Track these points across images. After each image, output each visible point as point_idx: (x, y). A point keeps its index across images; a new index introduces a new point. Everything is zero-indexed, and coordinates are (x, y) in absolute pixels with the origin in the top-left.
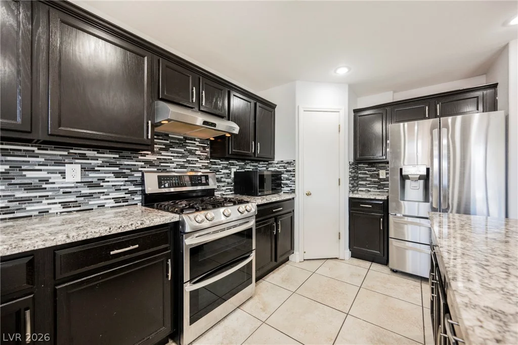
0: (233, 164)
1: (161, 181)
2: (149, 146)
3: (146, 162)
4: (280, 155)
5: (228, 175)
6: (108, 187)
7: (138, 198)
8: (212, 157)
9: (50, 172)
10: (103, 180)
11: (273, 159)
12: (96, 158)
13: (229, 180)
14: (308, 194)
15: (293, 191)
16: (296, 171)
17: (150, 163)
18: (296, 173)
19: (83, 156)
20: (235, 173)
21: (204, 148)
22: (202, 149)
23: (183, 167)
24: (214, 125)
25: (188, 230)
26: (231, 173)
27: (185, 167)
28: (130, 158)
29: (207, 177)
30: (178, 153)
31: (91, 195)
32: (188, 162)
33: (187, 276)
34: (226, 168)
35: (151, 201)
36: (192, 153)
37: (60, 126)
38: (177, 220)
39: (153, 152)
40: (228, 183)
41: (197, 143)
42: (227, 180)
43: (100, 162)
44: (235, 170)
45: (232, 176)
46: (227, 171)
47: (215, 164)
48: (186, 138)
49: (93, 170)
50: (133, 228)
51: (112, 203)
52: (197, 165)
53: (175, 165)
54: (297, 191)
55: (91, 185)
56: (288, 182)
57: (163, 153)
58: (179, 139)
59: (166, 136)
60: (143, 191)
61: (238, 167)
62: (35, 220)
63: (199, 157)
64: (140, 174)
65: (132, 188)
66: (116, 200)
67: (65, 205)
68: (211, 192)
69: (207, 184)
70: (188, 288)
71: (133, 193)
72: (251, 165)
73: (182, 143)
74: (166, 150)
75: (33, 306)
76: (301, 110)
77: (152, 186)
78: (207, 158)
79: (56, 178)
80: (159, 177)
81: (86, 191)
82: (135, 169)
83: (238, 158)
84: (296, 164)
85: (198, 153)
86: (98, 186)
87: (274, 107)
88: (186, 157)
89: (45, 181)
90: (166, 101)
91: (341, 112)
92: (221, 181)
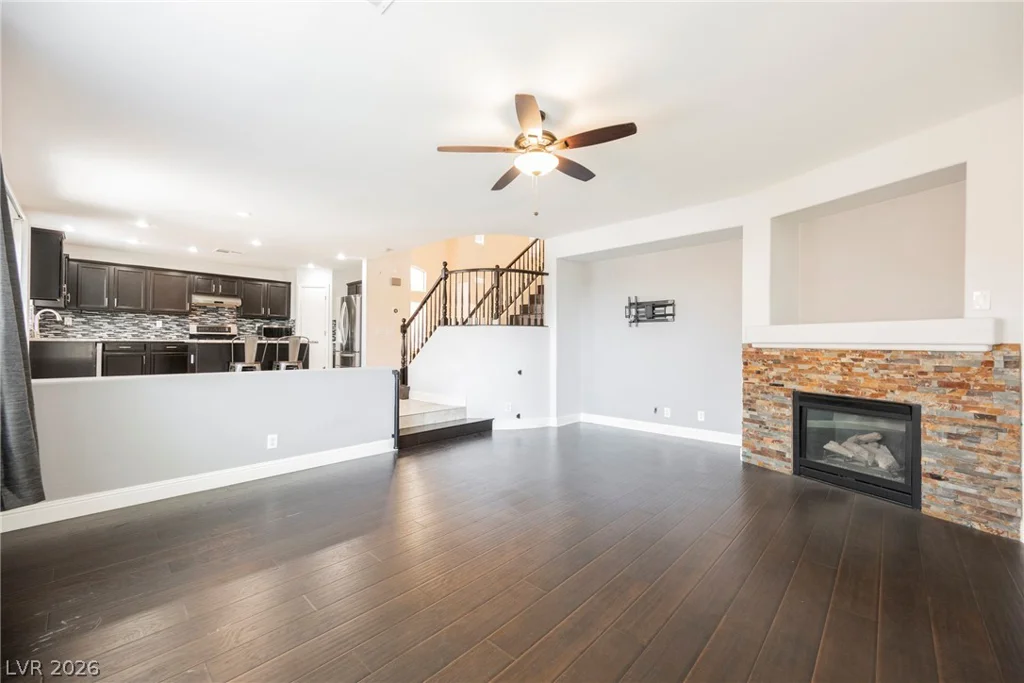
0: (258, 322)
1: (198, 329)
2: (191, 313)
3: (192, 320)
4: (292, 318)
5: (253, 328)
6: (173, 330)
7: (188, 336)
8: (238, 317)
9: (151, 323)
10: (171, 327)
11: (289, 319)
12: (169, 318)
13: (254, 331)
17: (195, 321)
18: (296, 328)
19: (163, 318)
20: (259, 327)
21: (232, 312)
22: (230, 313)
23: (215, 322)
24: (225, 303)
26: (255, 326)
27: (217, 323)
28: (183, 318)
29: (229, 328)
30: (212, 315)
31: (166, 333)
32: (219, 320)
34: (251, 324)
35: (190, 336)
36: (222, 315)
37: (154, 307)
39: (196, 315)
41: (226, 310)
42: (251, 331)
43: (170, 320)
44: (259, 325)
46: (252, 326)
47: (240, 321)
49: (167, 323)
51: (175, 337)
52: (226, 322)
53: (210, 322)
55: (166, 329)
56: (293, 332)
57: (203, 315)
58: (212, 309)
59: (205, 307)
60: (189, 332)
61: (262, 323)
63: (228, 317)
64: (188, 326)
65: (184, 331)
66: (177, 335)
67: (156, 335)
69: (230, 332)
71: (185, 333)
73: (216, 310)
74: (205, 313)
75: (146, 355)
76: (301, 288)
77: (194, 330)
78: (234, 318)
79: (153, 325)
80: (198, 327)
81: (164, 331)
82: (186, 323)
83: (263, 318)
84: (296, 322)
85: (227, 315)
86: (169, 330)
87: (289, 284)
88: (217, 317)
89: (149, 326)
90: (198, 294)
91: (327, 287)
92: (246, 332)
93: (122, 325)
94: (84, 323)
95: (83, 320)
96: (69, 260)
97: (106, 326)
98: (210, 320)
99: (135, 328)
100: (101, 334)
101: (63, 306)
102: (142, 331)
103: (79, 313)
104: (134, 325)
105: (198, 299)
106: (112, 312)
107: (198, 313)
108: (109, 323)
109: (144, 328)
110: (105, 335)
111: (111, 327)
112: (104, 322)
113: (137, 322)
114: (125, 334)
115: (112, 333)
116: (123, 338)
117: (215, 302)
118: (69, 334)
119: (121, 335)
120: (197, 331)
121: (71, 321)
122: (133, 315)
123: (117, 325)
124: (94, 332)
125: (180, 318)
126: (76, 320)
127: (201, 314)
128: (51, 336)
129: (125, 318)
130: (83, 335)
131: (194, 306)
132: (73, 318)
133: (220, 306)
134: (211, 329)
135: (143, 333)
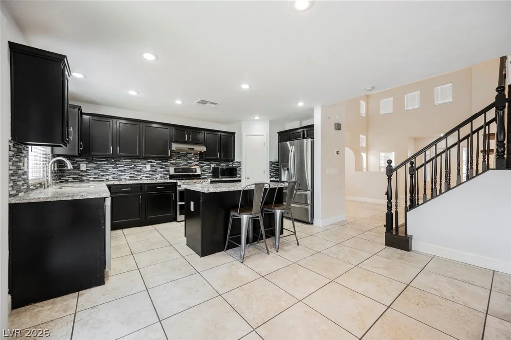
0: (212, 163)
1: (176, 171)
2: (170, 158)
3: (171, 163)
4: (236, 159)
5: (209, 169)
6: (158, 172)
7: (168, 176)
8: (200, 160)
9: (143, 167)
10: (156, 169)
11: (234, 160)
12: (155, 162)
13: (210, 171)
14: (248, 178)
15: (240, 176)
16: (242, 166)
17: (172, 164)
18: (242, 168)
19: (151, 162)
20: (213, 168)
22: (195, 157)
23: (186, 165)
24: (193, 149)
25: (178, 185)
28: (165, 162)
29: (195, 169)
30: (183, 159)
31: (153, 174)
32: (188, 163)
33: (178, 199)
34: (208, 165)
35: (172, 177)
36: (190, 159)
37: (145, 154)
38: (175, 181)
39: (173, 160)
40: (209, 172)
41: (192, 155)
43: (156, 164)
44: (213, 166)
45: (212, 169)
46: (209, 167)
47: (202, 163)
48: (187, 153)
49: (154, 166)
50: (162, 182)
51: (159, 177)
52: (192, 164)
54: (242, 177)
55: (153, 171)
56: (239, 172)
57: (177, 160)
58: (183, 154)
59: (178, 153)
60: (169, 174)
61: (215, 165)
63: (193, 160)
64: (168, 168)
65: (166, 173)
66: (161, 176)
67: (146, 177)
68: (198, 176)
69: (196, 172)
70: (179, 203)
72: (224, 164)
73: (185, 155)
74: (179, 158)
75: (141, 195)
76: (244, 136)
77: (172, 172)
78: (197, 161)
79: (144, 169)
80: (175, 169)
81: (152, 173)
82: (166, 166)
83: (215, 160)
84: (242, 163)
85: (193, 159)
86: (155, 172)
87: (234, 134)
88: (187, 161)
89: (142, 169)
90: (176, 142)
91: (266, 135)
92: (205, 172)
93: (122, 169)
94: (95, 168)
95: (94, 165)
96: (82, 114)
97: (112, 170)
98: (182, 164)
99: (132, 171)
100: (107, 177)
101: (76, 154)
102: (136, 173)
103: (90, 160)
104: (131, 168)
105: (174, 146)
106: (115, 158)
107: (174, 158)
108: (113, 167)
109: (138, 171)
110: (110, 177)
111: (115, 170)
112: (109, 167)
113: (133, 166)
114: (125, 177)
115: (115, 176)
116: (123, 180)
117: (189, 149)
118: (84, 178)
119: (122, 177)
120: (175, 172)
121: (85, 167)
122: (130, 161)
123: (119, 169)
124: (103, 175)
125: (162, 162)
126: (89, 165)
127: (177, 158)
128: (71, 179)
129: (124, 163)
130: (95, 178)
131: (172, 152)
132: (87, 164)
133: (189, 152)
134: (184, 170)
135: (137, 175)
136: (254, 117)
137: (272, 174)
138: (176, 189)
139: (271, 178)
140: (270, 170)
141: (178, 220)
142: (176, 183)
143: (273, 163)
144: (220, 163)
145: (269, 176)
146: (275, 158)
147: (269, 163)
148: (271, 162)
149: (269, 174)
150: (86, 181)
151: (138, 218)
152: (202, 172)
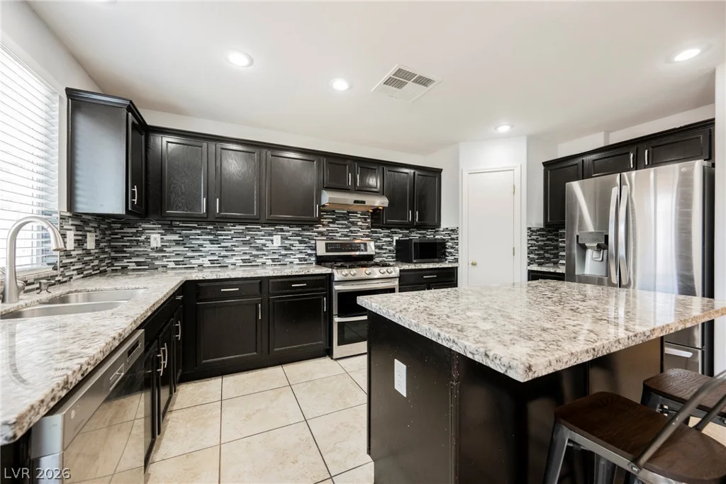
0: (395, 233)
1: (328, 248)
2: (318, 221)
3: (319, 233)
4: (445, 224)
5: (390, 243)
6: (295, 250)
7: (313, 259)
8: (373, 227)
9: (267, 240)
10: (292, 245)
11: (439, 226)
12: (290, 231)
13: (391, 248)
14: (474, 264)
15: (456, 260)
16: (460, 239)
17: (321, 234)
18: (460, 241)
19: (282, 230)
20: (396, 240)
21: (365, 219)
22: (363, 220)
23: (346, 236)
24: (364, 202)
25: (336, 279)
26: (392, 241)
27: (349, 236)
28: (308, 230)
29: (365, 244)
30: (342, 224)
31: (285, 255)
32: (351, 232)
33: (335, 311)
34: (388, 236)
35: (321, 261)
36: (354, 224)
37: (271, 214)
38: (330, 272)
39: (324, 225)
40: (390, 251)
41: (359, 216)
42: (388, 248)
43: (290, 233)
44: (397, 238)
45: (394, 244)
46: (389, 239)
47: (376, 232)
48: (349, 212)
49: (287, 239)
50: (303, 273)
51: (297, 261)
52: (359, 234)
53: (340, 234)
54: (459, 260)
55: (286, 248)
56: (452, 250)
57: (331, 225)
58: (343, 214)
59: (333, 212)
60: (316, 254)
61: (401, 235)
62: (260, 268)
63: (361, 227)
64: (314, 242)
65: (309, 252)
66: (300, 259)
67: (273, 260)
68: (370, 258)
69: (366, 250)
70: (337, 320)
71: (310, 255)
72: (417, 233)
73: (346, 216)
74: (333, 223)
75: (261, 302)
76: (465, 174)
77: (321, 251)
78: (368, 228)
79: (269, 243)
80: (326, 244)
81: (284, 252)
82: (311, 238)
83: (402, 226)
84: (460, 231)
85: (359, 223)
86: (290, 249)
87: (439, 171)
88: (349, 227)
89: (264, 245)
90: (329, 188)
91: (517, 170)
92: (382, 249)
93: (229, 244)
94: (177, 243)
95: (176, 237)
96: (148, 129)
97: (209, 247)
99: (246, 248)
100: (200, 261)
102: (255, 252)
103: (169, 227)
104: (245, 243)
105: (327, 197)
106: (213, 222)
107: (325, 221)
108: (212, 242)
109: (258, 249)
110: (206, 261)
111: (214, 248)
112: (205, 240)
113: (248, 238)
114: (233, 260)
115: (216, 258)
116: (230, 267)
117: (355, 202)
118: (157, 263)
119: (227, 261)
120: (327, 252)
121: (159, 240)
122: (244, 227)
123: (223, 244)
124: (193, 257)
125: (304, 230)
126: (166, 238)
127: (329, 222)
128: (133, 266)
129: (232, 232)
130: (177, 263)
131: (323, 209)
132: (162, 234)
133: (355, 210)
134: (344, 246)
135: (257, 256)
136: (496, 129)
137: (531, 256)
138: (331, 288)
139: (529, 264)
140: (528, 248)
141: (334, 357)
142: (331, 276)
143: (533, 231)
144: (410, 232)
145: (526, 261)
146: (538, 221)
147: (525, 233)
148: (529, 229)
149: (526, 255)
150: (160, 269)
151: (255, 353)
152: (377, 251)
